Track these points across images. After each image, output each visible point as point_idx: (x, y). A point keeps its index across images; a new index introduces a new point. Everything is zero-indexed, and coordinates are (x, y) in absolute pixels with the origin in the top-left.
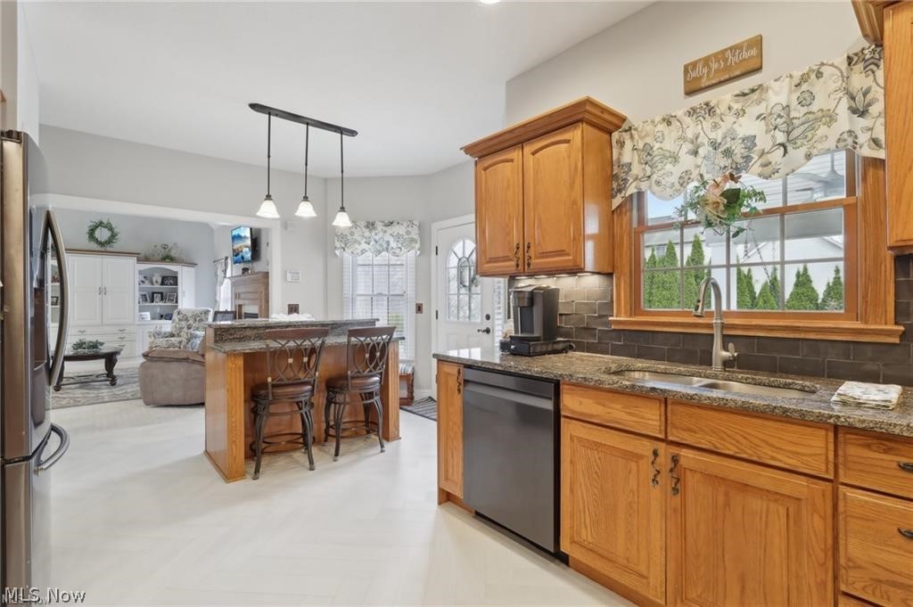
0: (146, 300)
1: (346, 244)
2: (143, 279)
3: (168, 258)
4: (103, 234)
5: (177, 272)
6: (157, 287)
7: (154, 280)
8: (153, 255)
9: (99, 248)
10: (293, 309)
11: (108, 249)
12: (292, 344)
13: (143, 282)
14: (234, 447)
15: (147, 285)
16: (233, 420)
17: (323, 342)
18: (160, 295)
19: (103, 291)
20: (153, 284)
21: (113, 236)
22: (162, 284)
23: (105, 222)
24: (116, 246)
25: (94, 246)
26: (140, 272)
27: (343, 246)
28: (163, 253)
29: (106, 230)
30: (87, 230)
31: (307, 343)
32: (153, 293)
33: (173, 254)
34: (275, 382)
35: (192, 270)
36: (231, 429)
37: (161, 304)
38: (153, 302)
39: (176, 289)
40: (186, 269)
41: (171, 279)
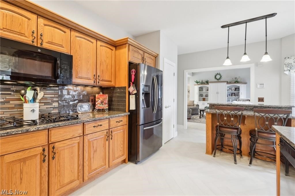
0: (230, 96)
1: (291, 68)
2: (229, 89)
3: (237, 82)
4: (218, 77)
5: (239, 86)
6: (233, 91)
7: (232, 89)
8: (232, 82)
9: (217, 81)
10: (261, 100)
11: (220, 81)
12: (225, 112)
13: (229, 90)
14: (208, 143)
15: (230, 91)
16: (208, 134)
17: (242, 113)
18: (234, 94)
19: (217, 93)
20: (232, 91)
21: (221, 77)
22: (235, 90)
23: (219, 73)
24: (222, 80)
25: (216, 80)
26: (228, 87)
27: (289, 69)
28: (235, 80)
29: (219, 75)
30: (214, 76)
31: (240, 113)
32: (232, 93)
33: (239, 80)
34: (220, 125)
35: (245, 85)
36: (207, 137)
37: (234, 97)
38: (232, 96)
39: (239, 92)
40: (242, 85)
41: (237, 89)
